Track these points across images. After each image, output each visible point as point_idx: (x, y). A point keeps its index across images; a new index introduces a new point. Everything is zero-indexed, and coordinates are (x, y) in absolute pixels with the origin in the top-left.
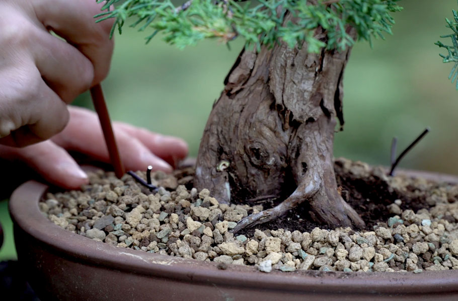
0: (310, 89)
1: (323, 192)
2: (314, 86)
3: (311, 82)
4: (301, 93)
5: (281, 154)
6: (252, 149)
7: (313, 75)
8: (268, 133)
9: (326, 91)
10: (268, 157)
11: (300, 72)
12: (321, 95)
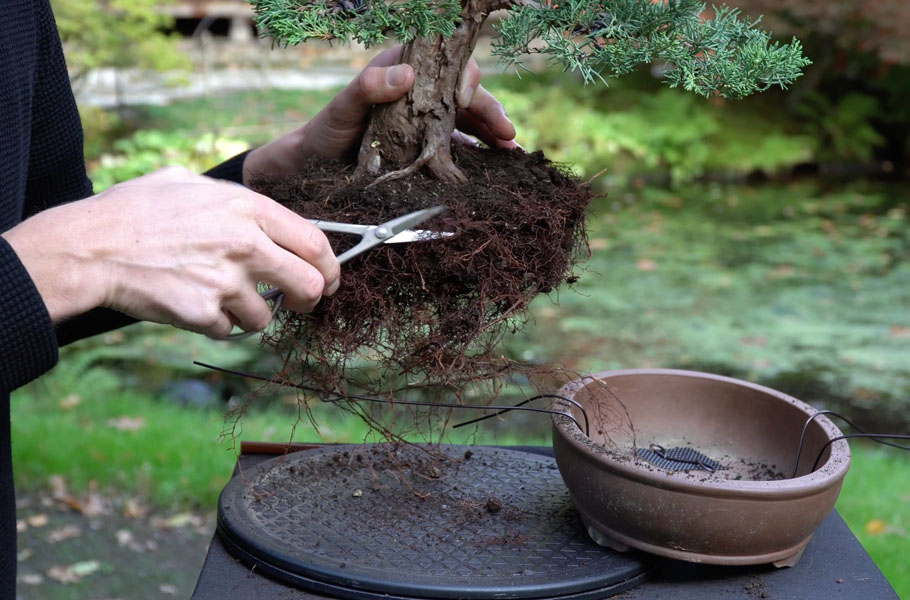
0: (432, 90)
1: (436, 158)
2: (435, 88)
3: (433, 85)
4: (426, 92)
5: (413, 135)
6: (394, 132)
7: (433, 80)
8: (403, 120)
9: (445, 92)
10: (404, 137)
11: (425, 78)
12: (442, 94)
